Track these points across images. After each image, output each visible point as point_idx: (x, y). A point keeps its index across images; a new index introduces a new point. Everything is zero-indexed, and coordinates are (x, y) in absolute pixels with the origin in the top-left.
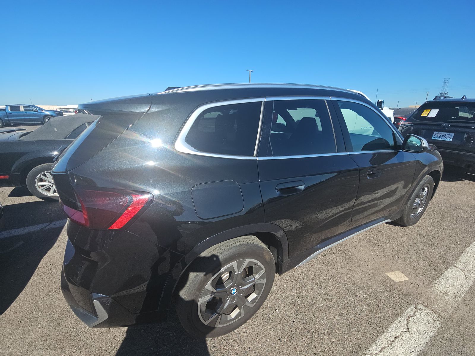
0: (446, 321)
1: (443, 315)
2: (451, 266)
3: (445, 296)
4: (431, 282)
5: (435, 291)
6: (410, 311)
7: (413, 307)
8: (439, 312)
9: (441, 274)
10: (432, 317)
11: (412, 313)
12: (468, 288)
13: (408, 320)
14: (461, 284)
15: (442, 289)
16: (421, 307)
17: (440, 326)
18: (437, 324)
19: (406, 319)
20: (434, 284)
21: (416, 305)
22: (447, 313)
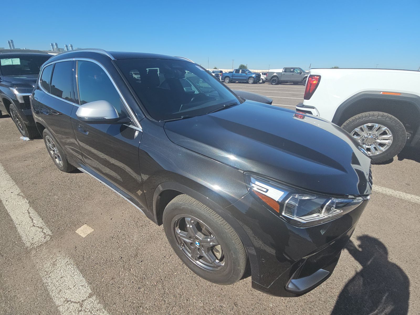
0: (28, 251)
1: (33, 252)
2: (93, 289)
3: (51, 262)
4: (72, 256)
5: (60, 255)
6: (47, 230)
7: (50, 233)
8: (38, 250)
9: (81, 271)
10: (36, 243)
11: (45, 231)
12: (51, 293)
13: (41, 228)
14: (60, 288)
15: (60, 263)
16: (47, 238)
17: (26, 246)
18: (28, 244)
19: (42, 227)
20: (69, 258)
21: (50, 236)
22: (33, 256)
